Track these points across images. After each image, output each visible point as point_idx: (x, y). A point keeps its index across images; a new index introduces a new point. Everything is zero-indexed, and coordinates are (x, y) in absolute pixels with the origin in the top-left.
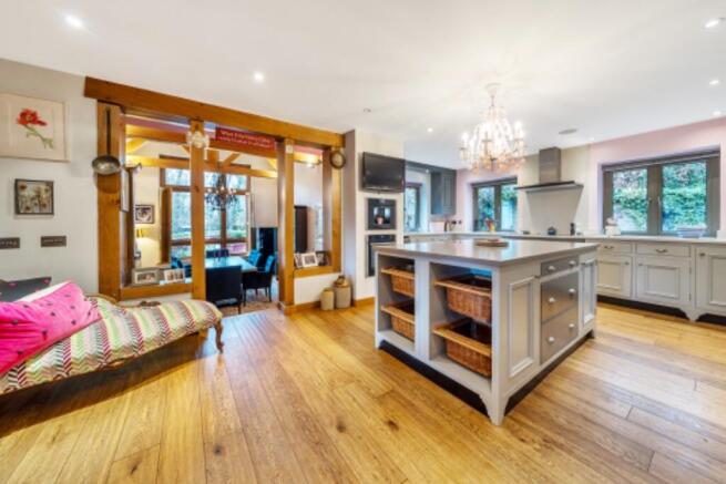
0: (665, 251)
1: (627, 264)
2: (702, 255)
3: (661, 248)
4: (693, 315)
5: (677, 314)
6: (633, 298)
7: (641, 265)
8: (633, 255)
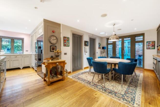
0: (17, 57)
1: (8, 61)
2: (23, 57)
3: (16, 56)
4: (21, 68)
5: (19, 69)
6: (10, 68)
7: (12, 60)
8: (10, 58)
